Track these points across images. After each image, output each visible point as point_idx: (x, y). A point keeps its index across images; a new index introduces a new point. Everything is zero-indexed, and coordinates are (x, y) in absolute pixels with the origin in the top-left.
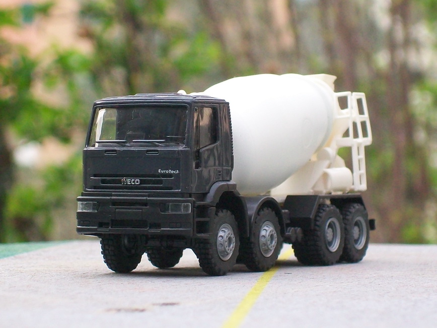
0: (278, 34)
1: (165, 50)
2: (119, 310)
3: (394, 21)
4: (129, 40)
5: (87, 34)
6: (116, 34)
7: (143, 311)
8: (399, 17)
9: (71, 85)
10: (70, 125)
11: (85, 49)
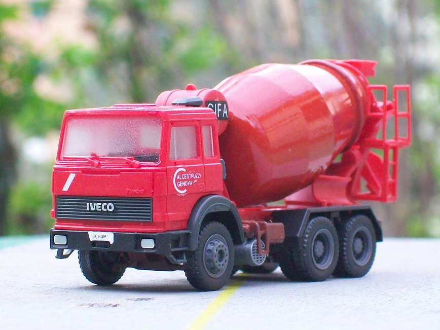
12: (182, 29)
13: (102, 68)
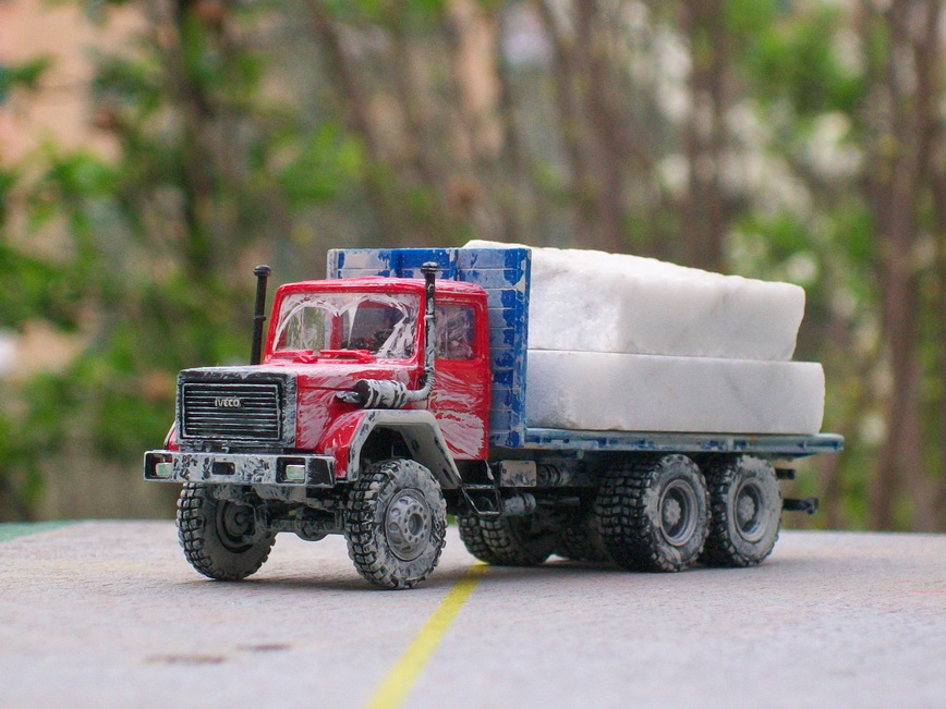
0: (474, 126)
1: (259, 155)
2: (172, 660)
3: (697, 103)
4: (190, 136)
5: (112, 125)
6: (164, 123)
7: (218, 660)
8: (706, 96)
9: (78, 220)
10: (77, 296)
11: (105, 151)
12: (285, 125)
13: (128, 201)
